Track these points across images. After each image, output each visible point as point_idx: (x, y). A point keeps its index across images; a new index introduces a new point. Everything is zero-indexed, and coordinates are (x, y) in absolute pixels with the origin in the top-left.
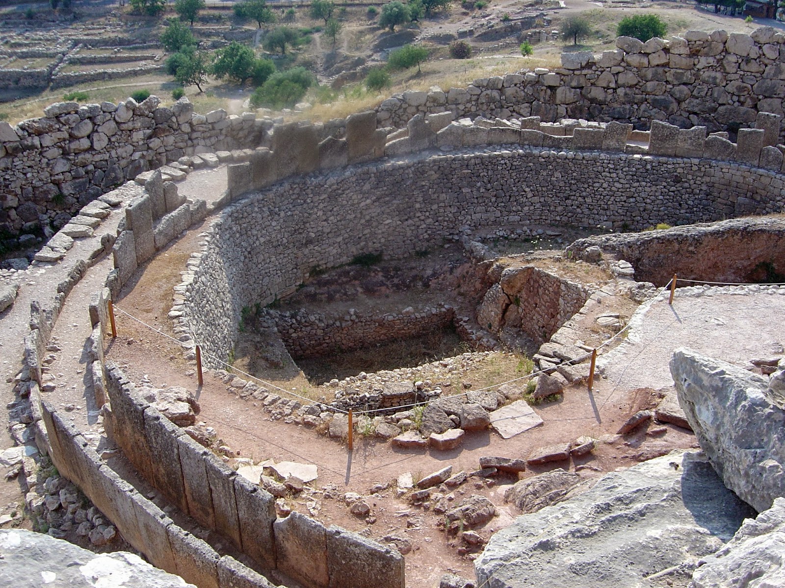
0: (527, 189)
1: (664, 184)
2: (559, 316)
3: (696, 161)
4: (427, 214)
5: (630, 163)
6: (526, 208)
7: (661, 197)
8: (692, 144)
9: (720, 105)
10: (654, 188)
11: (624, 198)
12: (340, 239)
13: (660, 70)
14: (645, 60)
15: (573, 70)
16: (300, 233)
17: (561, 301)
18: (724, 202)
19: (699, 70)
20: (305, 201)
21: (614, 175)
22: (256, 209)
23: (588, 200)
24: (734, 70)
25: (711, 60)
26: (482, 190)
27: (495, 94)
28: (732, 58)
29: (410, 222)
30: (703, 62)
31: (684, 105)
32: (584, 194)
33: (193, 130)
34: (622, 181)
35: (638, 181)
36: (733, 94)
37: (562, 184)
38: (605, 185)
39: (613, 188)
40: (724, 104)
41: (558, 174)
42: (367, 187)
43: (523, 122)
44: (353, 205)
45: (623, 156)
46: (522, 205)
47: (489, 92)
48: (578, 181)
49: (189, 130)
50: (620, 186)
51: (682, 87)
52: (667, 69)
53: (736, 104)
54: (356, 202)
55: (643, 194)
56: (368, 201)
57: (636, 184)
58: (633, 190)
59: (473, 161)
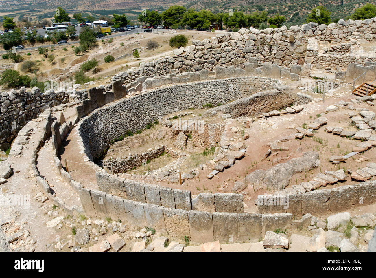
0: (178, 99)
1: (224, 88)
2: (209, 137)
4: (146, 114)
5: (211, 83)
6: (179, 106)
7: (224, 93)
8: (230, 72)
9: (232, 59)
10: (221, 90)
11: (211, 96)
12: (118, 129)
13: (209, 50)
14: (203, 47)
15: (179, 55)
17: (209, 131)
18: (245, 90)
19: (223, 47)
20: (104, 116)
21: (207, 88)
22: (88, 122)
23: (200, 99)
24: (235, 45)
25: (227, 43)
26: (163, 102)
27: (152, 68)
28: (233, 41)
29: (141, 118)
30: (223, 44)
31: (220, 61)
32: (198, 97)
33: (42, 100)
34: (210, 90)
35: (215, 89)
36: (236, 54)
37: (190, 95)
38: (204, 92)
39: (208, 93)
40: (233, 58)
42: (124, 107)
43: (170, 75)
46: (177, 105)
48: (195, 93)
49: (40, 100)
50: (210, 92)
51: (218, 54)
52: (211, 49)
53: (237, 57)
54: (121, 114)
55: (218, 93)
56: (126, 113)
57: (215, 90)
58: (214, 92)
59: (158, 92)
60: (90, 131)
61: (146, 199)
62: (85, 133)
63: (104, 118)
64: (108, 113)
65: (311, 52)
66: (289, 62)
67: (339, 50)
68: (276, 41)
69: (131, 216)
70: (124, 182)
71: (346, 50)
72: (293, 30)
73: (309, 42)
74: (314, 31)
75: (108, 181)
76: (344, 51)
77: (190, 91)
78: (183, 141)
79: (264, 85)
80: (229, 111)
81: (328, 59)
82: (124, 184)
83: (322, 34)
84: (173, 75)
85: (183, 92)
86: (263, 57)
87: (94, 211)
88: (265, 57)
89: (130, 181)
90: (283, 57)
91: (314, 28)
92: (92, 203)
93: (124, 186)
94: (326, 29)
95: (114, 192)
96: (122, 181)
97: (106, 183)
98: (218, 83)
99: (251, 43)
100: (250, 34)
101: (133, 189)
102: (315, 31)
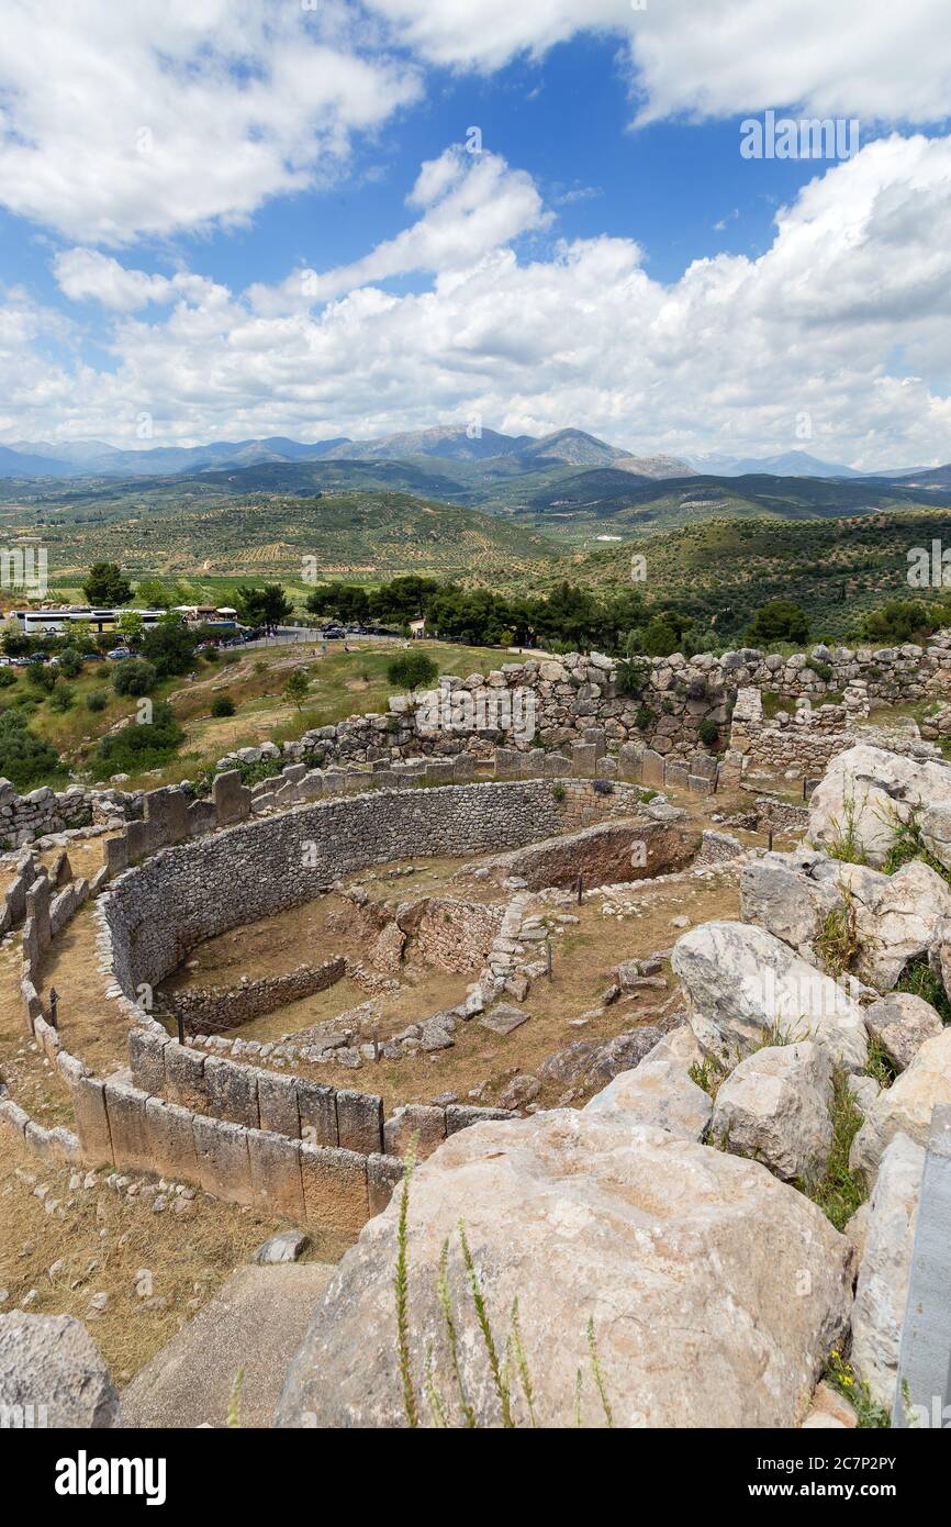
0: (392, 829)
1: (516, 806)
2: (465, 940)
3: (540, 780)
5: (482, 791)
6: (392, 848)
7: (514, 819)
8: (533, 766)
9: (542, 728)
10: (507, 811)
11: (482, 825)
12: (218, 905)
16: (180, 904)
17: (466, 924)
18: (571, 815)
20: (181, 869)
21: (470, 804)
22: (136, 883)
23: (449, 831)
24: (550, 695)
26: (349, 835)
27: (329, 742)
28: (546, 684)
29: (284, 877)
32: (445, 826)
34: (477, 808)
35: (492, 806)
36: (552, 717)
37: (423, 819)
38: (463, 815)
39: (471, 817)
40: (546, 728)
41: (418, 811)
42: (240, 846)
43: (375, 765)
44: (228, 867)
45: (475, 785)
46: (387, 844)
47: (323, 742)
48: (438, 814)
49: (11, 814)
50: (477, 813)
53: (556, 726)
54: (231, 863)
55: (498, 819)
56: (243, 861)
57: (491, 810)
58: (489, 815)
59: (337, 808)
60: (137, 908)
61: (259, 1117)
62: (122, 913)
63: (182, 874)
64: (195, 859)
65: (743, 723)
66: (692, 746)
67: (818, 722)
68: (657, 690)
69: (209, 1166)
70: (203, 1062)
71: (835, 722)
72: (699, 666)
73: (740, 697)
74: (752, 670)
75: (161, 1061)
76: (830, 726)
77: (424, 809)
78: (396, 947)
79: (620, 803)
80: (521, 869)
81: (786, 745)
82: (203, 1070)
83: (773, 680)
84: (382, 764)
85: (405, 811)
86: (623, 729)
87: (109, 1146)
88: (627, 728)
89: (220, 1060)
90: (676, 731)
91: (752, 664)
92: (106, 1124)
93: (202, 1076)
94: (783, 667)
95: (172, 1092)
96: (199, 1060)
97: (153, 1065)
98: (499, 792)
99: (592, 691)
100: (590, 669)
101: (227, 1086)
102: (755, 670)
